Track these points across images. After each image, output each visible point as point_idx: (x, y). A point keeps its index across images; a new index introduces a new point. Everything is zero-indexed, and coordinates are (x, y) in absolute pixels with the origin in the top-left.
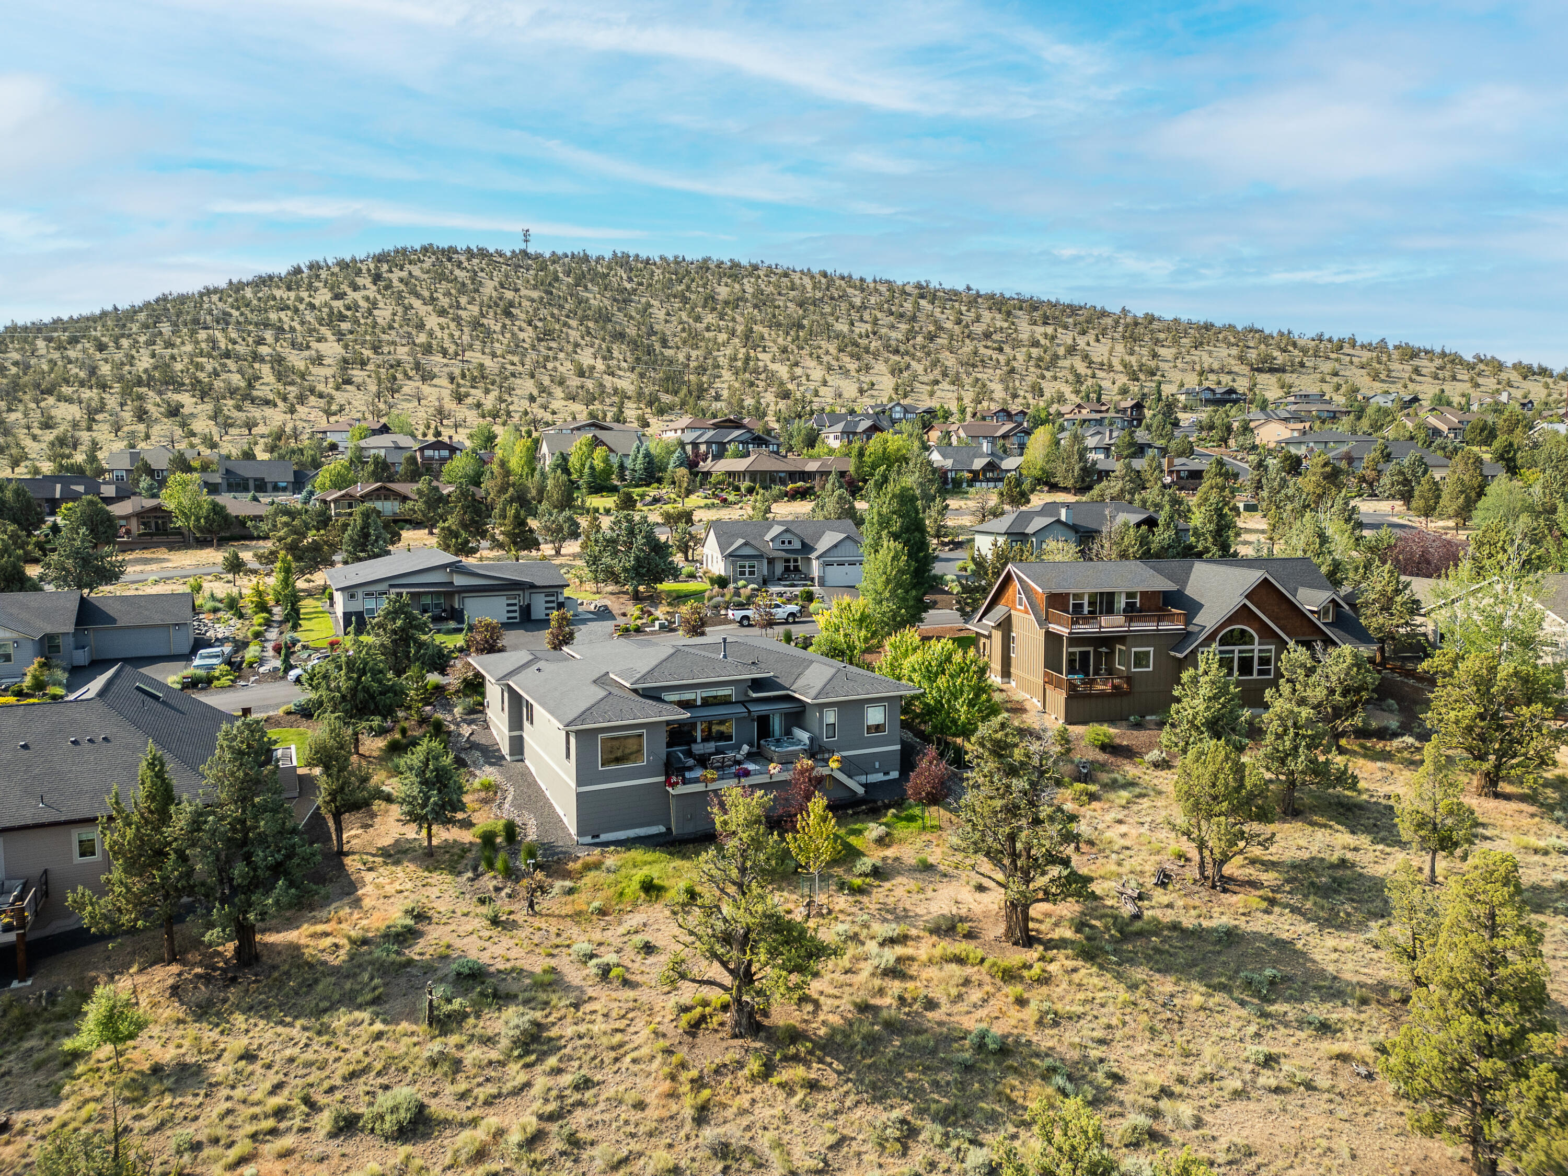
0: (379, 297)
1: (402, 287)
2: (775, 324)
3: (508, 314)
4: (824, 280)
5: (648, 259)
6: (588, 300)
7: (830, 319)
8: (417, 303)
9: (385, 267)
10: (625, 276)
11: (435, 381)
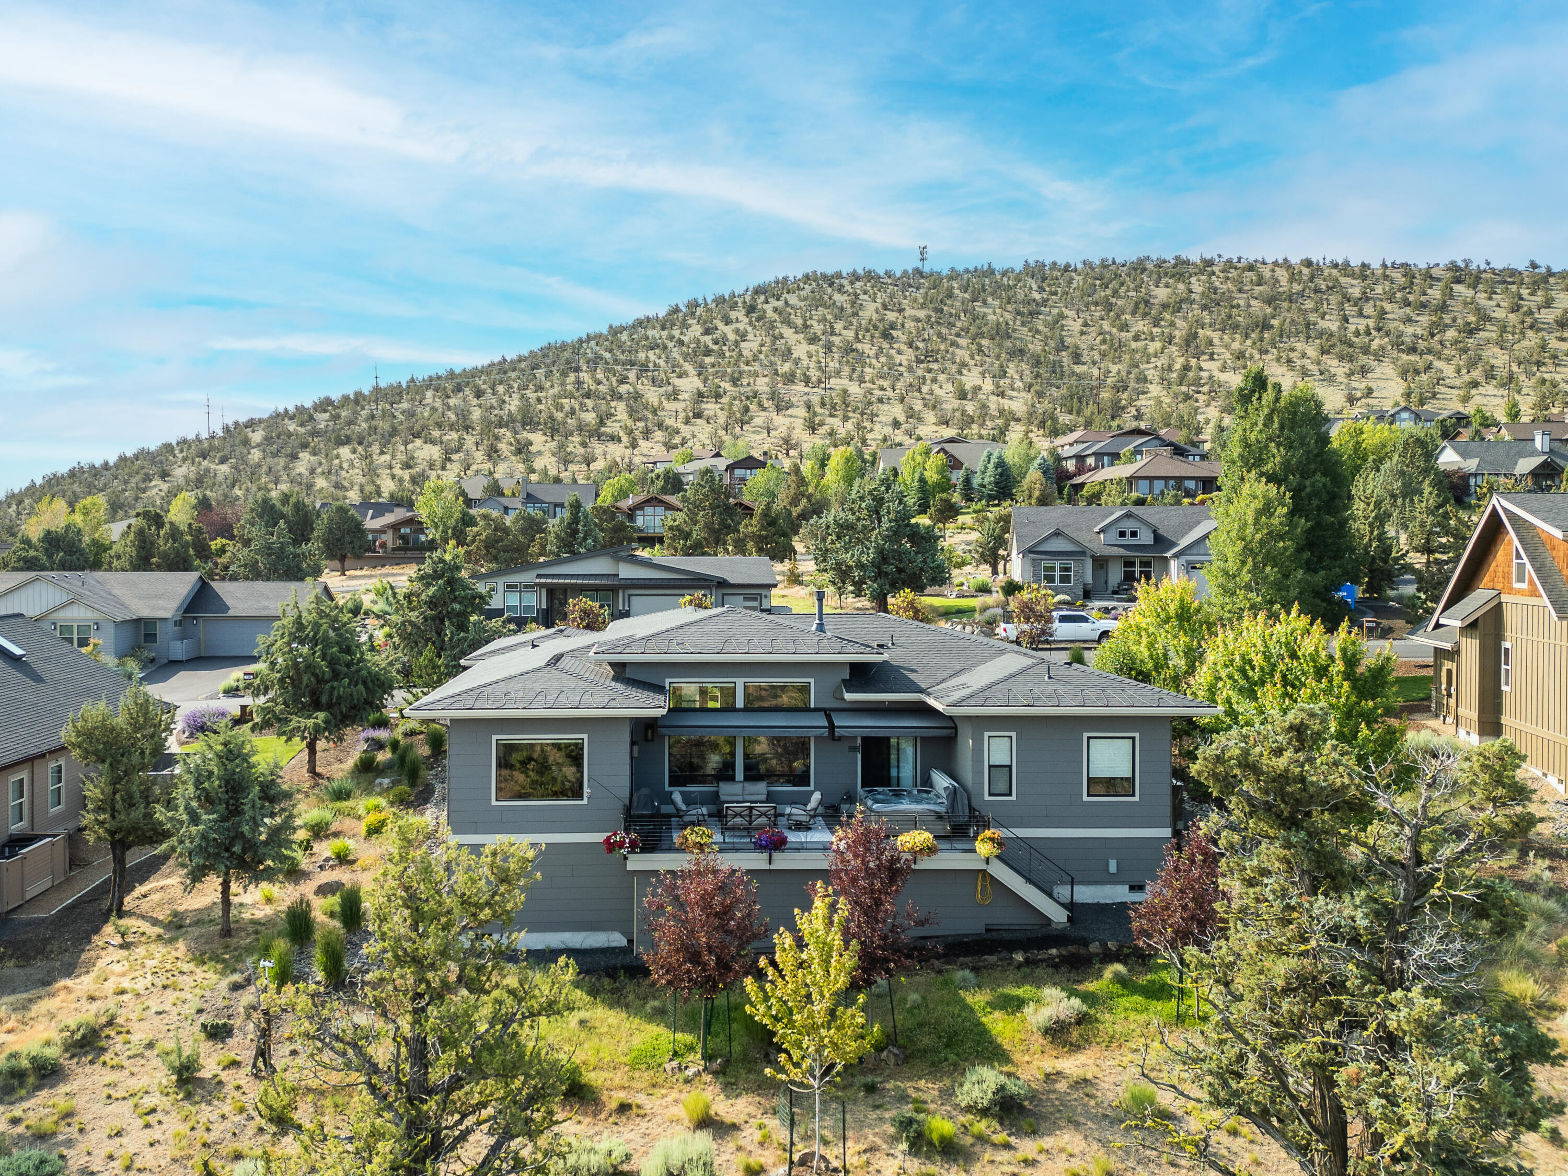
0: (749, 329)
1: (776, 317)
2: (1229, 326)
3: (886, 336)
4: (1306, 271)
5: (1067, 266)
6: (985, 315)
7: (1313, 317)
8: (788, 332)
9: (762, 298)
10: (1035, 287)
11: (790, 412)
